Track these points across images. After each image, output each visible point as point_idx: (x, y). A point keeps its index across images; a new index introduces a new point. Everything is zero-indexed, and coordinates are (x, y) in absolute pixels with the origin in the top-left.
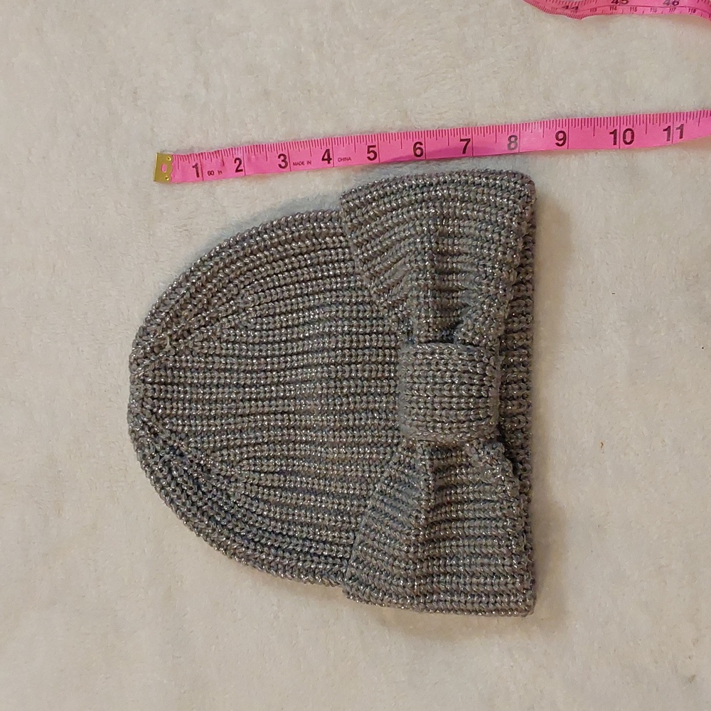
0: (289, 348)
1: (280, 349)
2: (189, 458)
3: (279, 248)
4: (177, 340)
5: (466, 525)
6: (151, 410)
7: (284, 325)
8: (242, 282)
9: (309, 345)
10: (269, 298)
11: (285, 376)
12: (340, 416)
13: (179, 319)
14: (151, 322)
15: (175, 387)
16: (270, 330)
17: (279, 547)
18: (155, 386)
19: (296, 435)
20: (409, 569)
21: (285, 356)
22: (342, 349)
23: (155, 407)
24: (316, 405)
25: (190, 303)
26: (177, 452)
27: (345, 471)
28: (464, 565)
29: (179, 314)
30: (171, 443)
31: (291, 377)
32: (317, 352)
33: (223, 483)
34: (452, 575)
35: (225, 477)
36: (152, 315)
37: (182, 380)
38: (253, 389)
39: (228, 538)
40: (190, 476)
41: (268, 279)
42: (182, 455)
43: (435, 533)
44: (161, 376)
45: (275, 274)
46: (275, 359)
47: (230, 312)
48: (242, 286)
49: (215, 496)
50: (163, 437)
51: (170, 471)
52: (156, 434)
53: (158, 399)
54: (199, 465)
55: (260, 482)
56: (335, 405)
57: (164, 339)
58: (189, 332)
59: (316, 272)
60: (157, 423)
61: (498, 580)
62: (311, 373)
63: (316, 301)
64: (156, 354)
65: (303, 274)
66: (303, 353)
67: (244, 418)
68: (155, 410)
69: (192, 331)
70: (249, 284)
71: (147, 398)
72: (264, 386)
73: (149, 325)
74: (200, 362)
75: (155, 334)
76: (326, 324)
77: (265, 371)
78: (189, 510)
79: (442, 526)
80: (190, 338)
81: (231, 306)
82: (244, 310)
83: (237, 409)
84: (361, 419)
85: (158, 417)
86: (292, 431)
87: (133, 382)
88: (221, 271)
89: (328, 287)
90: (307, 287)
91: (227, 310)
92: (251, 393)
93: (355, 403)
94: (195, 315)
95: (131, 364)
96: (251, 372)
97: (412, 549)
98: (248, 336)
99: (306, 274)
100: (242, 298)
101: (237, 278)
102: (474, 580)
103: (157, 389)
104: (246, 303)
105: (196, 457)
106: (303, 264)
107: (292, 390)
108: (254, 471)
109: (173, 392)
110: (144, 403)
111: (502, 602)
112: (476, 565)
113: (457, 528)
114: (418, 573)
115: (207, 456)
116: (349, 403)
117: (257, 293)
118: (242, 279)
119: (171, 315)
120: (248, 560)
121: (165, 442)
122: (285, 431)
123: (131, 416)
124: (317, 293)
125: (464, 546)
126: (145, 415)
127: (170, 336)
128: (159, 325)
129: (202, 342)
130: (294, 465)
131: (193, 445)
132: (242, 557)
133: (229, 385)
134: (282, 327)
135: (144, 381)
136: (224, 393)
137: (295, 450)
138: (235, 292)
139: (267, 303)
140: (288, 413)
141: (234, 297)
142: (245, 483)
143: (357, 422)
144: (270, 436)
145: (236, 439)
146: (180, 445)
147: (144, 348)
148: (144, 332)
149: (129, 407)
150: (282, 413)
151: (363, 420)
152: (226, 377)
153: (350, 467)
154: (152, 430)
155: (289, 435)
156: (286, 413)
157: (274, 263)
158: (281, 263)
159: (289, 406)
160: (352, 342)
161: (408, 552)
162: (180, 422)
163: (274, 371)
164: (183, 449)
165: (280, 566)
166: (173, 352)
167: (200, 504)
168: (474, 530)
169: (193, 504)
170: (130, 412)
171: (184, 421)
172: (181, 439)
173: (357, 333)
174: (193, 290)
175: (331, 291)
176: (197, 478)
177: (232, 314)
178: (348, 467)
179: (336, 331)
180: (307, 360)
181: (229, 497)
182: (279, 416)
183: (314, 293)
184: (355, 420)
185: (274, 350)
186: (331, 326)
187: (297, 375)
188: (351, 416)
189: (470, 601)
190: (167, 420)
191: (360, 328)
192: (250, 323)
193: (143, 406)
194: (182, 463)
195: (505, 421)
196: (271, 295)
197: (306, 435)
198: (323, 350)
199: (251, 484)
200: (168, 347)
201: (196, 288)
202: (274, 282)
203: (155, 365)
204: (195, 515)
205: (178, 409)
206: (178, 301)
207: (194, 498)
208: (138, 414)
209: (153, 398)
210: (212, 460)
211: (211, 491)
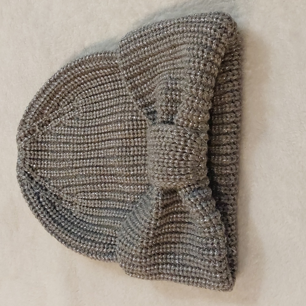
0: (99, 129)
1: (95, 130)
2: (50, 192)
3: (93, 73)
4: (43, 126)
5: (181, 236)
6: (30, 165)
7: (98, 116)
8: (76, 93)
9: (110, 127)
10: (90, 102)
11: (99, 146)
12: (129, 168)
13: (43, 115)
14: (27, 117)
15: (43, 153)
16: (90, 119)
17: (94, 240)
18: (31, 152)
19: (105, 179)
20: (142, 262)
21: (98, 134)
22: (128, 130)
23: (32, 163)
24: (115, 162)
25: (48, 106)
26: (44, 188)
27: (135, 199)
28: (179, 259)
29: (42, 112)
30: (40, 183)
31: (101, 146)
32: (115, 131)
33: (69, 205)
34: (171, 264)
35: (69, 202)
36: (27, 113)
37: (47, 148)
38: (82, 153)
39: (67, 235)
40: (50, 201)
41: (89, 90)
42: (46, 190)
43: (159, 240)
44: (35, 146)
45: (93, 87)
46: (92, 137)
47: (69, 110)
48: (76, 95)
49: (64, 213)
50: (36, 179)
51: (39, 198)
52: (32, 178)
53: (34, 159)
54: (55, 195)
55: (88, 205)
56: (126, 161)
57: (35, 126)
58: (49, 122)
59: (114, 85)
60: (33, 172)
61: (199, 271)
62: (112, 144)
63: (115, 102)
64: (31, 135)
65: (108, 87)
66: (107, 132)
67: (76, 170)
68: (31, 165)
69: (51, 121)
70: (80, 94)
71: (27, 158)
72: (88, 151)
73: (26, 118)
74: (54, 138)
75: (29, 124)
76: (119, 115)
77: (88, 143)
78: (47, 220)
79: (165, 236)
80: (50, 125)
81: (70, 106)
82: (77, 109)
83: (73, 164)
84: (141, 170)
85: (34, 169)
86: (102, 177)
87: (19, 150)
88: (63, 87)
89: (121, 94)
90: (110, 94)
91: (67, 109)
92: (81, 155)
93: (138, 160)
94: (51, 113)
95: (17, 140)
96: (80, 144)
97: (144, 251)
98: (78, 123)
99: (109, 87)
100: (76, 101)
101: (72, 90)
102: (185, 268)
103: (32, 154)
104: (78, 104)
105: (54, 191)
106: (107, 81)
107: (102, 153)
108: (85, 199)
109: (42, 155)
110: (25, 162)
111: (201, 283)
112: (186, 260)
113: (175, 237)
114: (148, 263)
115: (60, 190)
116: (134, 161)
117: (84, 99)
118: (75, 91)
119: (37, 113)
120: (77, 248)
121: (37, 183)
122: (98, 177)
123: (18, 169)
124: (116, 98)
125: (179, 248)
126: (26, 168)
127: (39, 124)
128: (31, 119)
129: (55, 127)
130: (106, 195)
131: (52, 184)
132: (74, 247)
133: (69, 151)
134: (97, 118)
135: (25, 150)
136: (67, 156)
137: (106, 187)
138: (72, 98)
139: (89, 104)
140: (100, 166)
141: (72, 101)
142: (80, 206)
143: (139, 171)
144: (90, 180)
145: (73, 181)
146: (45, 185)
147: (24, 132)
148: (23, 122)
149: (17, 163)
150: (97, 166)
151: (142, 171)
152: (67, 147)
153: (137, 196)
154: (30, 176)
155: (101, 179)
156: (98, 166)
157: (92, 81)
158: (95, 81)
159: (100, 162)
160: (133, 125)
161: (141, 252)
162: (45, 171)
163: (93, 143)
164: (47, 187)
165: (94, 252)
166: (41, 133)
167: (54, 216)
168: (186, 240)
169: (50, 216)
170: (18, 166)
171: (48, 171)
172: (46, 181)
173: (137, 120)
174: (48, 99)
175: (123, 96)
176: (54, 203)
177: (71, 111)
178: (136, 196)
179: (124, 119)
180: (110, 136)
181: (71, 213)
182: (94, 168)
183: (113, 98)
184: (138, 170)
185: (91, 131)
186: (122, 116)
187: (105, 145)
188: (135, 168)
189: (183, 280)
190: (38, 171)
191: (138, 117)
192: (80, 116)
193: (24, 163)
194: (46, 194)
195: (221, 169)
196: (91, 100)
197: (111, 179)
198: (118, 130)
199: (83, 206)
200: (38, 130)
201: (50, 98)
202: (92, 92)
203: (31, 140)
204: (50, 222)
205: (44, 164)
206: (40, 105)
207: (51, 213)
208: (22, 167)
209: (30, 159)
210: (62, 193)
211: (61, 210)
